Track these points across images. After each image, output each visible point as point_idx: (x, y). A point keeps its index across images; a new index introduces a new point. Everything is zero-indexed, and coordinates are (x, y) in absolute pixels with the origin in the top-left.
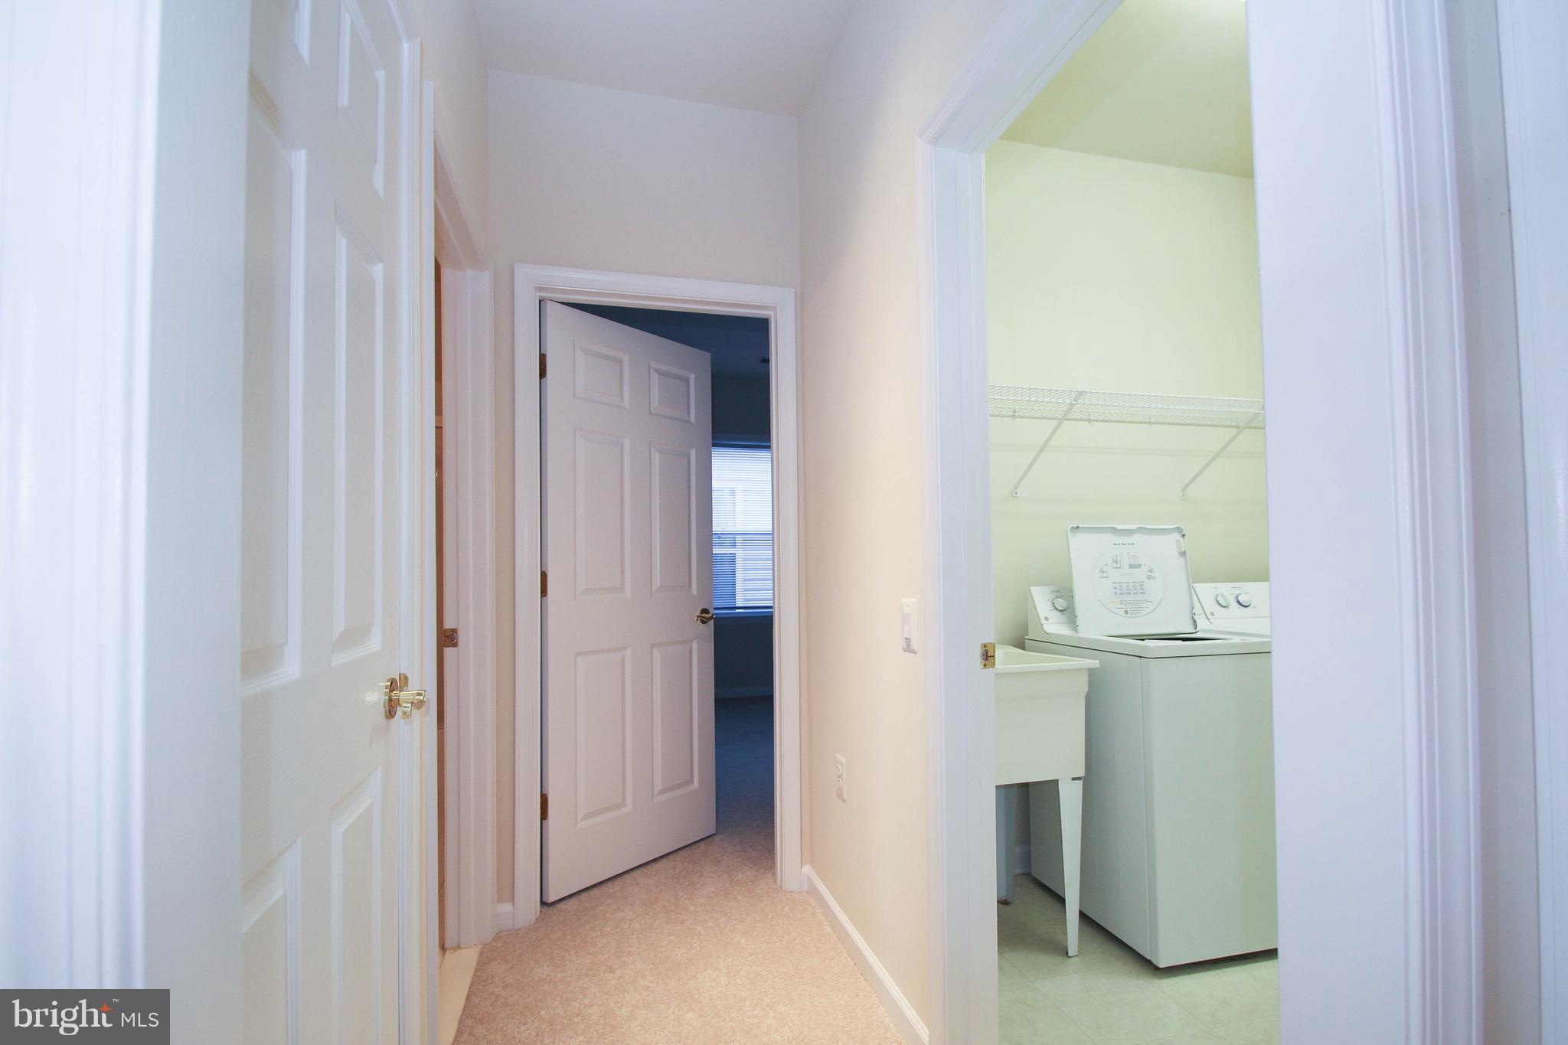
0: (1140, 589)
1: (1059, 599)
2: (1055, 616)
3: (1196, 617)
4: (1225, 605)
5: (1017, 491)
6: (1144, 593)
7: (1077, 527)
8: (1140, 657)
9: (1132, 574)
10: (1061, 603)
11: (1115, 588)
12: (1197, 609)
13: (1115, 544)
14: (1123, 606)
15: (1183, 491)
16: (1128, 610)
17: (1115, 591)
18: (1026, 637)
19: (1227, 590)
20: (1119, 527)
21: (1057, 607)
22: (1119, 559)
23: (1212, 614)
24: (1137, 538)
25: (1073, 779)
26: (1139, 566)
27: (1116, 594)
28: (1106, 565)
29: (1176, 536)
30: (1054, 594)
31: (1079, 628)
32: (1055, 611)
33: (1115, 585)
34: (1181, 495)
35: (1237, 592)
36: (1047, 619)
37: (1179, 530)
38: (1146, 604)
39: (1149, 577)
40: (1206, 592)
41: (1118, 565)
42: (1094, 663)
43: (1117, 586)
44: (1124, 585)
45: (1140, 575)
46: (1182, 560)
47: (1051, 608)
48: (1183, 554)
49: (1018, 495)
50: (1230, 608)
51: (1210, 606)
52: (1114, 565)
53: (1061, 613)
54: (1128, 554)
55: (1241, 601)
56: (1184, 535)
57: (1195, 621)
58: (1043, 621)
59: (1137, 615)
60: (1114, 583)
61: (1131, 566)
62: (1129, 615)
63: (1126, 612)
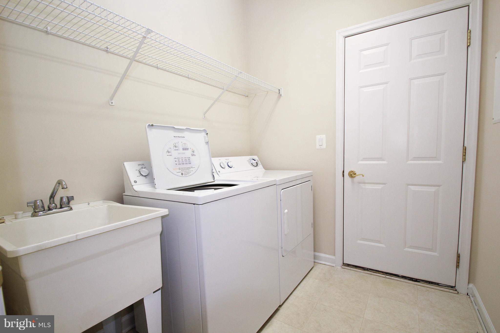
0: (188, 161)
1: (144, 169)
2: (141, 180)
3: (214, 174)
4: (223, 167)
5: (112, 101)
6: (190, 163)
7: (152, 125)
8: (194, 204)
9: (184, 153)
10: (145, 172)
11: (176, 161)
12: (214, 171)
13: (174, 137)
14: (180, 171)
15: (204, 115)
16: (183, 173)
17: (176, 163)
18: (124, 194)
19: (224, 160)
20: (176, 127)
21: (142, 174)
22: (177, 145)
23: (219, 172)
24: (186, 134)
25: (154, 292)
26: (188, 149)
27: (176, 164)
28: (171, 148)
29: (204, 134)
30: (140, 167)
31: (156, 186)
32: (141, 177)
33: (175, 160)
34: (204, 116)
35: (227, 161)
36: (135, 182)
37: (205, 131)
38: (192, 169)
39: (193, 155)
40: (216, 161)
41: (177, 148)
42: (164, 212)
43: (177, 160)
44: (180, 160)
45: (188, 153)
46: (207, 146)
47: (139, 175)
48: (207, 143)
49: (113, 104)
50: (226, 168)
51: (218, 168)
52: (175, 148)
53: (144, 178)
54: (182, 142)
55: (229, 165)
56: (207, 134)
57: (214, 176)
58: (133, 183)
59: (188, 175)
60: (175, 158)
61: (183, 149)
62: (184, 175)
63: (182, 174)
